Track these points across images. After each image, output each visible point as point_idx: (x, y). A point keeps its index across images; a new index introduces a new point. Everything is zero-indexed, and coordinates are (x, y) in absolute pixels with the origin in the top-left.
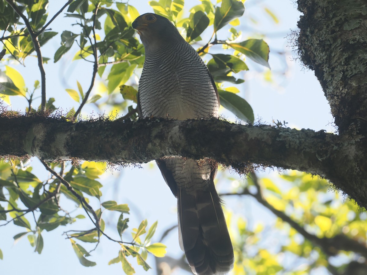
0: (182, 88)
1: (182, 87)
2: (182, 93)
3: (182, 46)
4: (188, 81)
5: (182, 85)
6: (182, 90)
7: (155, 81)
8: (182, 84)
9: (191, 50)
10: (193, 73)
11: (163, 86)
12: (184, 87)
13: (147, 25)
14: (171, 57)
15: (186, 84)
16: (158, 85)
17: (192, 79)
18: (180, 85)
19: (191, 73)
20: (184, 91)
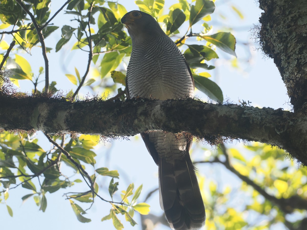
0: (164, 74)
1: (164, 73)
2: (163, 79)
3: (163, 39)
4: (168, 69)
5: (163, 72)
6: (163, 76)
7: (140, 68)
8: (164, 70)
9: (171, 42)
10: (172, 62)
11: (147, 72)
12: (165, 73)
13: (134, 20)
14: (154, 48)
15: (167, 71)
16: (143, 71)
17: (171, 67)
18: (162, 72)
19: (171, 62)
20: (165, 77)
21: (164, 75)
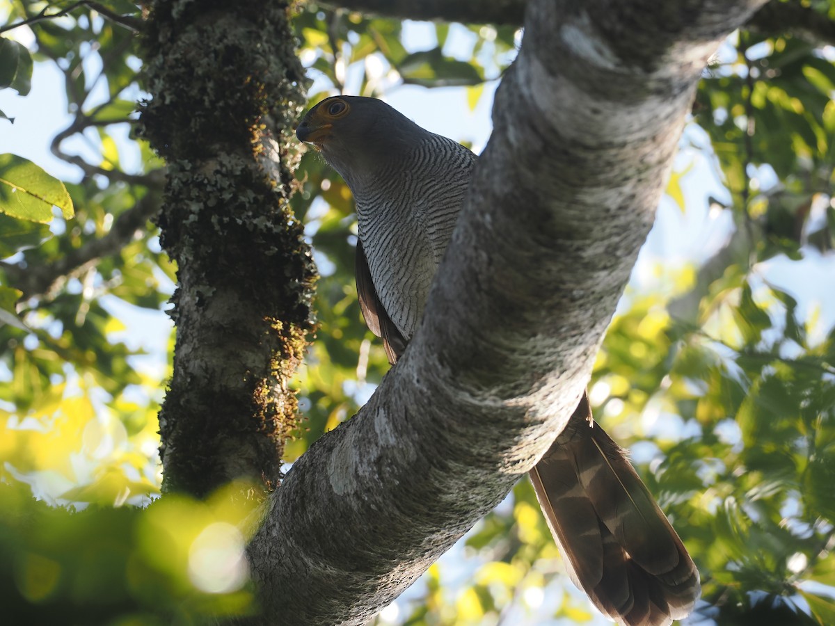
0: (434, 240)
1: (433, 237)
2: (435, 253)
4: (441, 222)
5: (432, 234)
6: (434, 245)
8: (432, 230)
10: (448, 200)
11: (395, 251)
12: (437, 236)
13: (330, 125)
15: (440, 230)
16: (386, 254)
17: (447, 214)
18: (428, 236)
19: (445, 201)
20: (440, 246)
21: (435, 243)
